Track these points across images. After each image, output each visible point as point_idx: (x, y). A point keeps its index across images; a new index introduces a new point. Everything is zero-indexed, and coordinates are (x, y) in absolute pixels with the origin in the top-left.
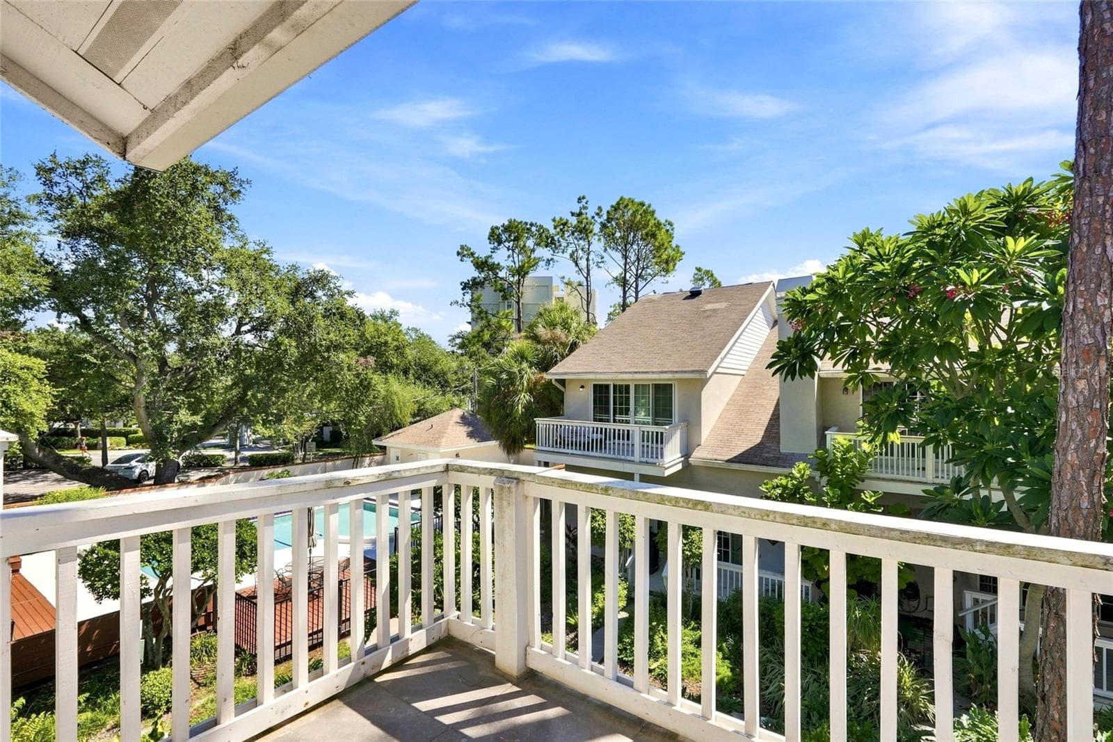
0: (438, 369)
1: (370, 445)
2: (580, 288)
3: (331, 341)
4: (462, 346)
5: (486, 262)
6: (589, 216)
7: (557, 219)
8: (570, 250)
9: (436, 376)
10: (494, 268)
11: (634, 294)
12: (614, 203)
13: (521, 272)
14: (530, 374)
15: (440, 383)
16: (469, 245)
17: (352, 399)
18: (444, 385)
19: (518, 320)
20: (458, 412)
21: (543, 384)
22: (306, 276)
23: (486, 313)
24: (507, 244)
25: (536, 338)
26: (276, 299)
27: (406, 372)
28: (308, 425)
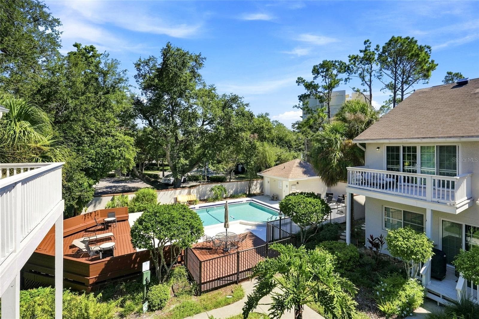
0: (287, 139)
1: (256, 175)
2: (365, 93)
3: (238, 127)
4: (298, 128)
5: (311, 84)
6: (371, 51)
7: (351, 55)
8: (359, 72)
9: (286, 143)
10: (316, 87)
11: (401, 93)
12: (387, 41)
13: (330, 87)
14: (341, 141)
15: (288, 146)
16: (302, 77)
17: (248, 154)
18: (290, 147)
19: (329, 112)
20: (298, 161)
21: (350, 147)
22: (229, 98)
23: (311, 110)
24: (322, 74)
25: (344, 120)
26: (217, 109)
27: (272, 141)
28: (231, 165)
